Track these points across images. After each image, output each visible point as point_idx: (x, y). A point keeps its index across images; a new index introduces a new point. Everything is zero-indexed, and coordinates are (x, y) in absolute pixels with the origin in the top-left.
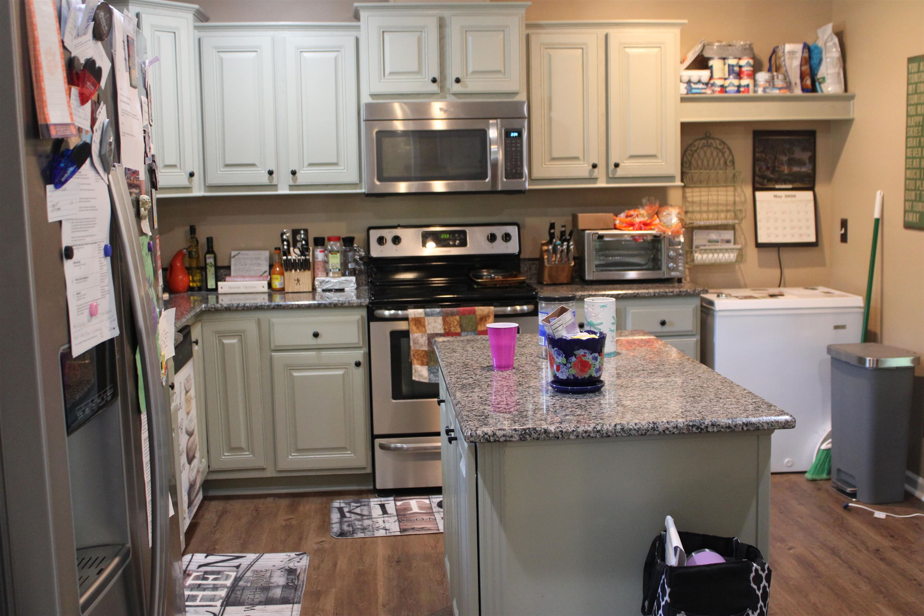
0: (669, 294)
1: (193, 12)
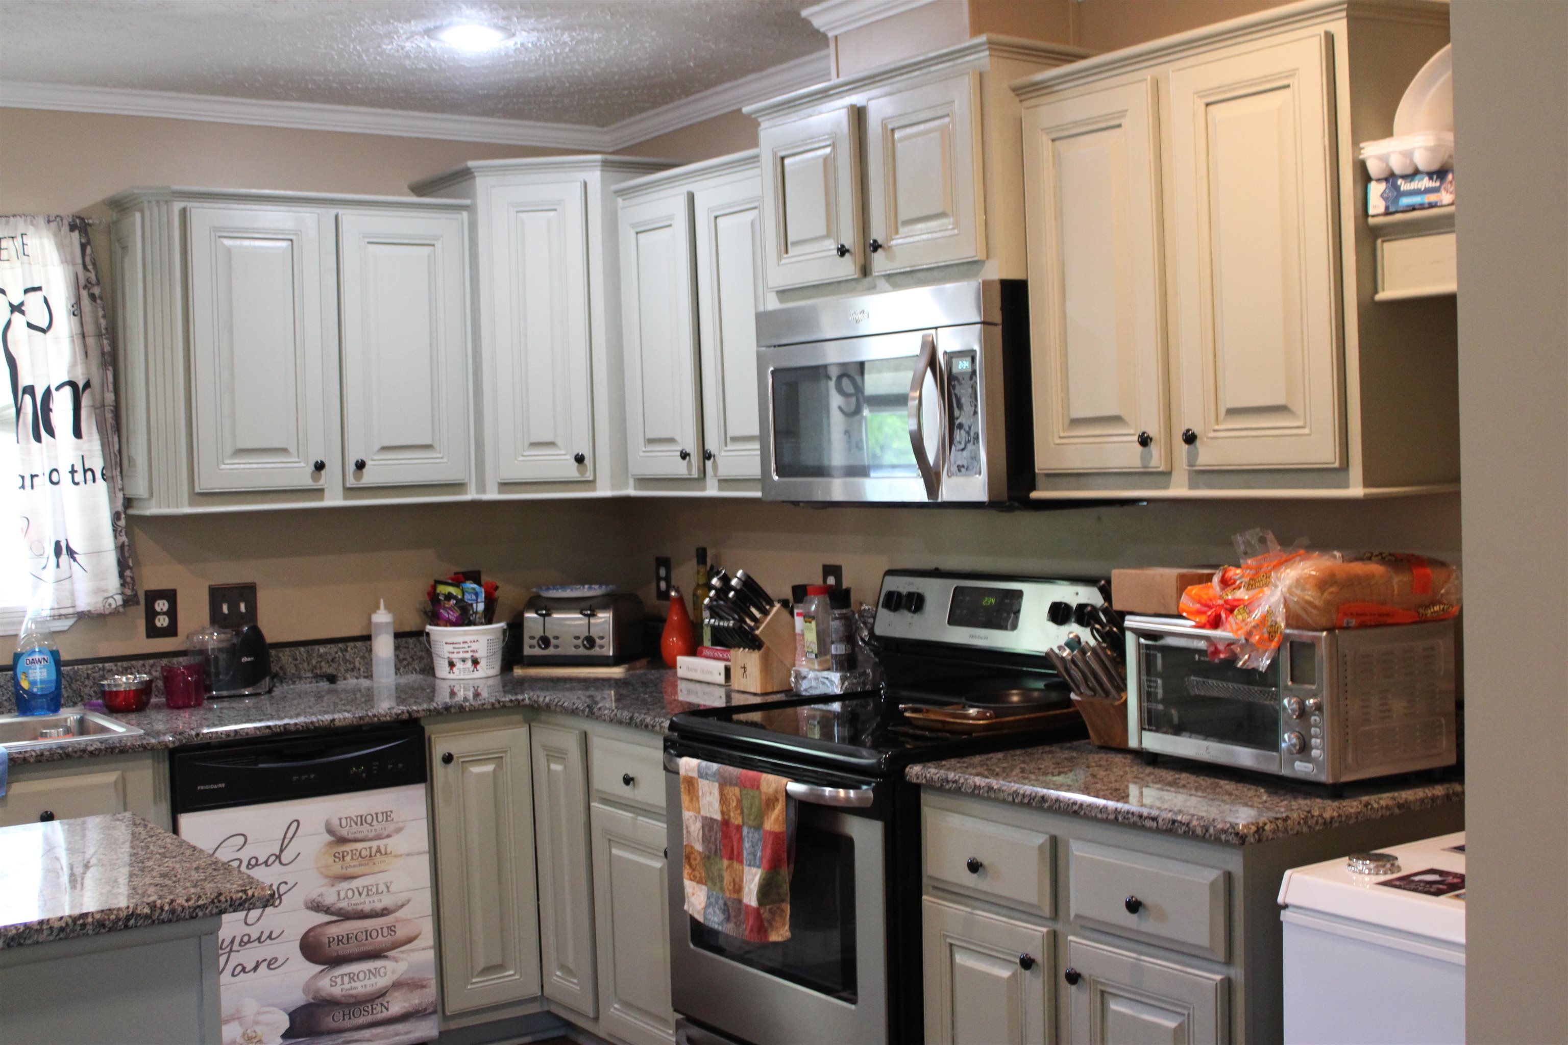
0: (1148, 823)
1: (600, 168)
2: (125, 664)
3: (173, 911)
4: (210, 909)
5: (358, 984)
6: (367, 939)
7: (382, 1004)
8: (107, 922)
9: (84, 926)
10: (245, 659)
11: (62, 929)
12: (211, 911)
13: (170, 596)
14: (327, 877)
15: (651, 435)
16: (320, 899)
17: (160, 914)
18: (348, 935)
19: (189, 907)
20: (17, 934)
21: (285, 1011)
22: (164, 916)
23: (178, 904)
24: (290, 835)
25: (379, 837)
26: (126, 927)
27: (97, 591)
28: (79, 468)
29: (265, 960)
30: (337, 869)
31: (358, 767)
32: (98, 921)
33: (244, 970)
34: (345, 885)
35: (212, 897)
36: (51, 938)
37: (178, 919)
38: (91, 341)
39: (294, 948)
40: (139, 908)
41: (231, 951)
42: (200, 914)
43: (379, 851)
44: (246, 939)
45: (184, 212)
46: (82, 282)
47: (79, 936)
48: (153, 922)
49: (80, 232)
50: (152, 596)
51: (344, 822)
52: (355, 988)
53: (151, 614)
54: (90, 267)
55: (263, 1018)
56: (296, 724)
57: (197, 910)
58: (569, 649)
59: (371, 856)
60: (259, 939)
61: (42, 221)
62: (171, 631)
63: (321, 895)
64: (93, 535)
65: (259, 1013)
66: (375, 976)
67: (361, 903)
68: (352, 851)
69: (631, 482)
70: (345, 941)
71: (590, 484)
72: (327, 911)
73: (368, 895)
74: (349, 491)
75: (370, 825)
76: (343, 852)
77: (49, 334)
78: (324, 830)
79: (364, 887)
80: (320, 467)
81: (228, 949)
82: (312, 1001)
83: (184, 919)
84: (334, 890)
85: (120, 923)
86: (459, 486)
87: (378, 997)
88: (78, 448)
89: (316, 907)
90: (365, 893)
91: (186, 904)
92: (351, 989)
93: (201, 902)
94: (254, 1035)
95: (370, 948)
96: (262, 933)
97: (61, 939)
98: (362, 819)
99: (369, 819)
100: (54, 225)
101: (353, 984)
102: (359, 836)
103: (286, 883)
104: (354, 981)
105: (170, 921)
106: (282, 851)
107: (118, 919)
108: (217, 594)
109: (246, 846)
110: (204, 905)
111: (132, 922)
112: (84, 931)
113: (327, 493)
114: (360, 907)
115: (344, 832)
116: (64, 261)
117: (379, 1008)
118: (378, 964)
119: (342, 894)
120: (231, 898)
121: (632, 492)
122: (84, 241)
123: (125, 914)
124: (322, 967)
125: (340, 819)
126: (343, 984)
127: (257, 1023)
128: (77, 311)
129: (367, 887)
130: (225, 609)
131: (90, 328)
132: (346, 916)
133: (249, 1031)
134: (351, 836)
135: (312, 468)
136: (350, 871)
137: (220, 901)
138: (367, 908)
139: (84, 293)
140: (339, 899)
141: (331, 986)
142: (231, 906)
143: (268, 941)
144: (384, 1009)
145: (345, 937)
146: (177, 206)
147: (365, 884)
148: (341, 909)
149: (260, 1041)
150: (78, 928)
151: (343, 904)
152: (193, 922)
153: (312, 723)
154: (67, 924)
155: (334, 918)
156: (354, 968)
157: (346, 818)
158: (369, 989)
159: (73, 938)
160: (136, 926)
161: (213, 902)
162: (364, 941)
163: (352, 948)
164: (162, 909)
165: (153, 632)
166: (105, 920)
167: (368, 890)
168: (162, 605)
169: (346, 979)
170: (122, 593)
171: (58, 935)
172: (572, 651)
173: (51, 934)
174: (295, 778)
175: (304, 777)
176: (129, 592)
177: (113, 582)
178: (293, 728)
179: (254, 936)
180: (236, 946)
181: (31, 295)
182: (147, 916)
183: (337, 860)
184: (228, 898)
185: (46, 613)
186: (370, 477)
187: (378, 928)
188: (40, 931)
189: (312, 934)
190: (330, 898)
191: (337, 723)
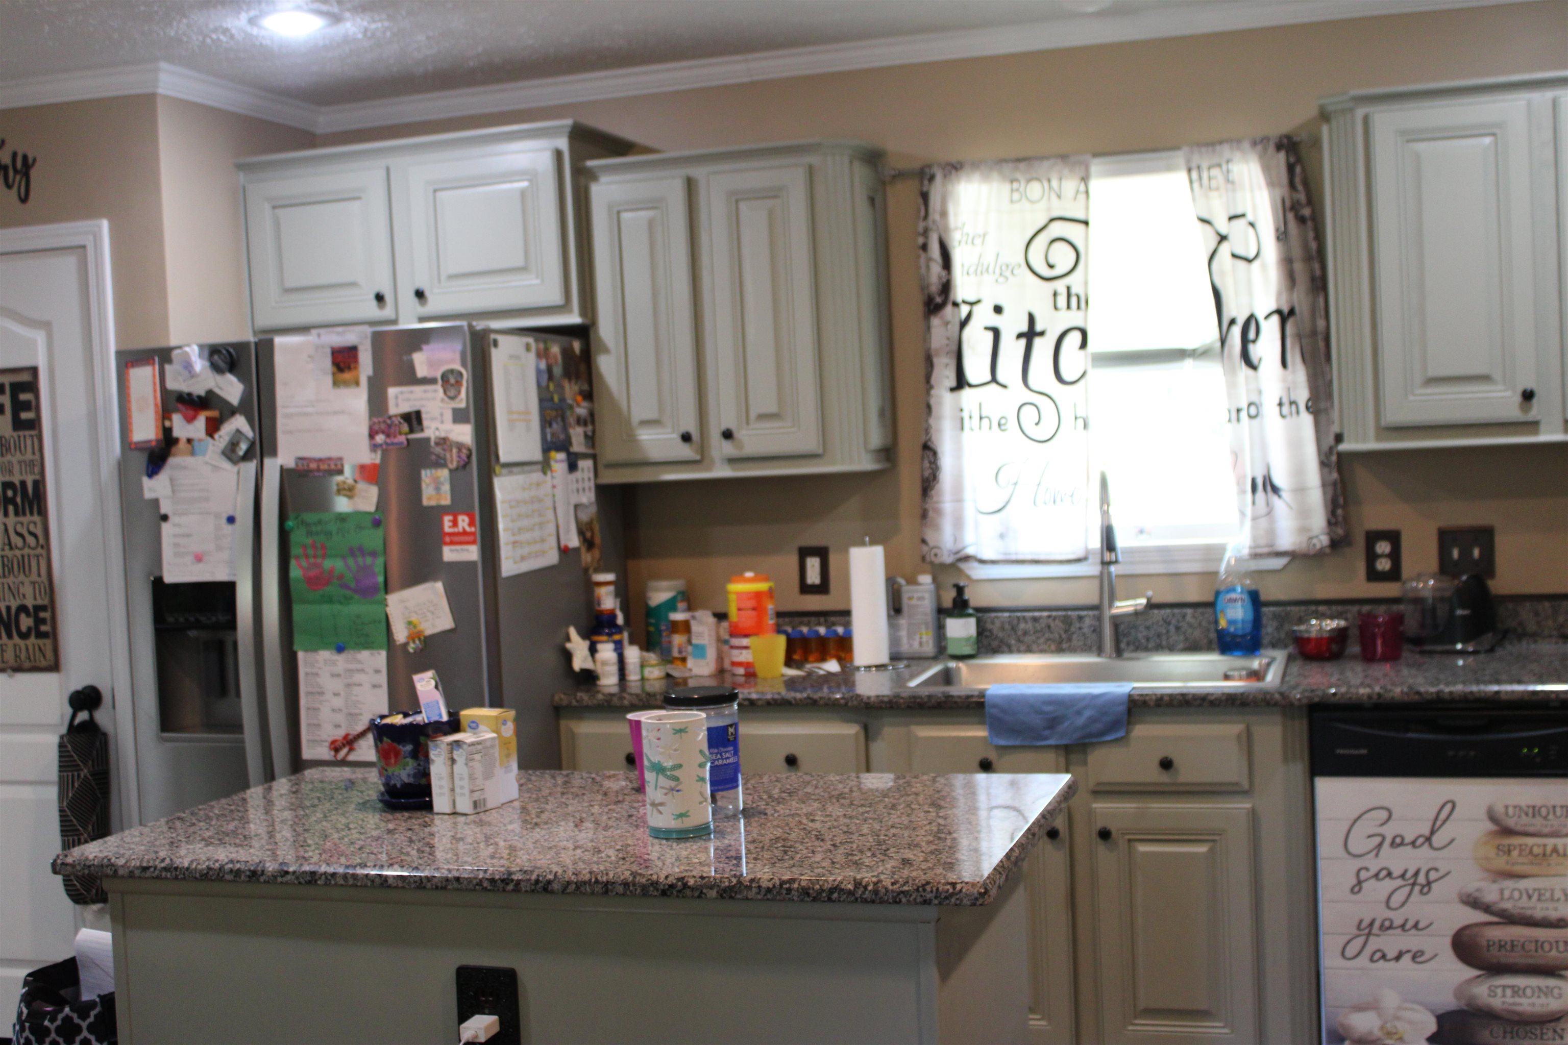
2: (1340, 608)
3: (876, 892)
4: (913, 897)
5: (1524, 1001)
6: (1536, 951)
7: (1555, 1031)
8: (811, 891)
9: (789, 890)
10: (1459, 612)
11: (769, 890)
12: (915, 899)
13: (1394, 537)
14: (1488, 870)
16: (1477, 894)
17: (863, 893)
18: (1512, 941)
19: (893, 891)
20: (728, 887)
21: (1432, 1011)
22: (867, 895)
23: (883, 886)
24: (1443, 815)
25: (1555, 834)
26: (830, 899)
27: (1302, 530)
28: (1285, 401)
29: (1408, 951)
30: (1501, 863)
31: (1530, 749)
32: (803, 888)
33: (1384, 957)
34: (1509, 884)
35: (919, 884)
36: (759, 897)
37: (882, 902)
38: (1298, 266)
39: (1445, 944)
40: (845, 883)
41: (1369, 934)
42: (904, 900)
43: (1555, 850)
44: (1387, 924)
45: (1366, 120)
46: (1288, 204)
47: (784, 900)
48: (856, 899)
49: (1287, 152)
50: (1373, 537)
51: (1511, 811)
52: (1520, 1004)
53: (1371, 557)
54: (1300, 187)
55: (1406, 1014)
56: (1451, 693)
57: (902, 895)
59: (1544, 855)
60: (1403, 926)
61: (1246, 145)
62: (1394, 575)
63: (1478, 890)
64: (1298, 471)
65: (1399, 1008)
66: (1546, 995)
67: (1530, 908)
68: (1521, 845)
70: (1508, 947)
72: (1487, 908)
73: (1539, 900)
75: (1545, 818)
76: (1509, 846)
77: (1256, 264)
78: (1484, 816)
79: (1535, 890)
80: (1528, 396)
81: (1366, 931)
82: (1465, 1008)
83: (887, 902)
84: (1495, 887)
85: (824, 895)
87: (1550, 1021)
88: (1284, 380)
89: (1473, 902)
90: (1535, 897)
91: (890, 887)
92: (1514, 1004)
93: (906, 888)
94: (1394, 1031)
95: (1540, 962)
96: (1406, 920)
97: (768, 899)
98: (1535, 811)
99: (1544, 811)
100: (1259, 147)
101: (1517, 1000)
102: (1531, 829)
103: (1436, 870)
104: (1519, 996)
105: (873, 902)
106: (1433, 832)
107: (822, 890)
108: (1447, 538)
109: (1390, 823)
110: (908, 891)
111: (835, 895)
112: (789, 896)
113: (1542, 427)
114: (1529, 913)
115: (1511, 823)
116: (1271, 184)
117: (1550, 1034)
118: (1551, 982)
119: (1507, 894)
120: (937, 889)
122: (1292, 160)
123: (830, 886)
124: (1476, 972)
125: (1507, 807)
126: (1504, 996)
127: (1398, 1018)
128: (1282, 236)
129: (1539, 890)
130: (1455, 554)
131: (1297, 253)
132: (1509, 919)
133: (1389, 1025)
134: (1519, 828)
135: (1518, 398)
136: (1518, 869)
137: (924, 890)
138: (1538, 914)
139: (1290, 216)
140: (1502, 899)
141: (1489, 996)
142: (936, 897)
143: (1413, 931)
144: (1557, 1037)
145: (1509, 944)
146: (1360, 112)
147: (1536, 887)
148: (1505, 910)
149: (1401, 1039)
150: (784, 892)
151: (1507, 905)
152: (896, 907)
153: (1472, 693)
154: (774, 886)
155: (1495, 919)
156: (1521, 981)
157: (1515, 807)
158: (1538, 1009)
159: (780, 900)
160: (839, 901)
161: (917, 890)
162: (1533, 953)
163: (1517, 958)
164: (865, 887)
165: (1373, 575)
166: (809, 888)
167: (1540, 895)
168: (1383, 547)
169: (1509, 992)
170: (1329, 534)
171: (765, 895)
173: (759, 893)
174: (1451, 753)
175: (1461, 753)
176: (1340, 531)
177: (1318, 521)
178: (1447, 697)
179: (1398, 922)
180: (1375, 929)
181: (1235, 222)
182: (850, 893)
183: (1501, 853)
184: (934, 889)
185: (1246, 552)
187: (1552, 940)
188: (749, 888)
189: (1467, 932)
190: (1491, 894)
191: (1503, 697)
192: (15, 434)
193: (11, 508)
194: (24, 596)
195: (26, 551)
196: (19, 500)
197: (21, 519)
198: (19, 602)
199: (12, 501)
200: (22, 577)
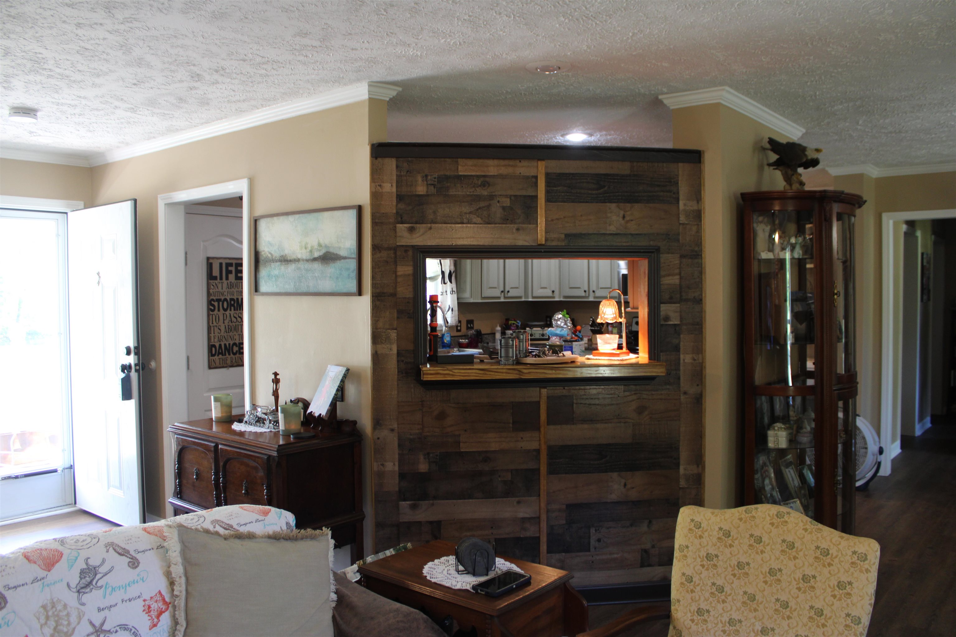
15: (571, 286)
58: (537, 336)
69: (562, 297)
71: (554, 297)
74: (505, 298)
86: (520, 297)
121: (562, 299)
172: (538, 337)
186: (510, 295)
192: (236, 281)
193: (232, 308)
194: (235, 339)
195: (237, 323)
196: (236, 305)
197: (236, 312)
198: (233, 342)
199: (233, 305)
200: (235, 333)
